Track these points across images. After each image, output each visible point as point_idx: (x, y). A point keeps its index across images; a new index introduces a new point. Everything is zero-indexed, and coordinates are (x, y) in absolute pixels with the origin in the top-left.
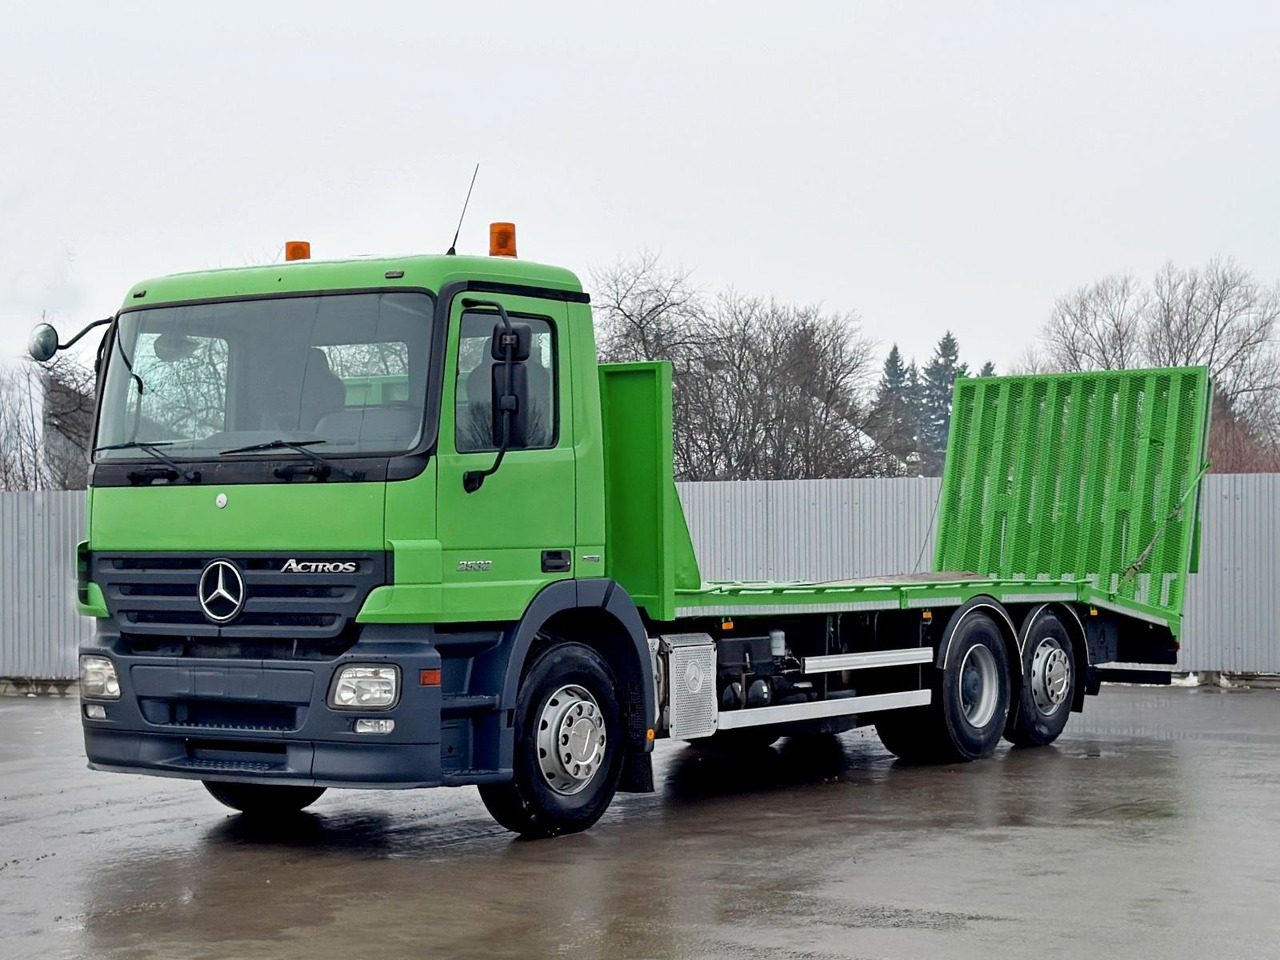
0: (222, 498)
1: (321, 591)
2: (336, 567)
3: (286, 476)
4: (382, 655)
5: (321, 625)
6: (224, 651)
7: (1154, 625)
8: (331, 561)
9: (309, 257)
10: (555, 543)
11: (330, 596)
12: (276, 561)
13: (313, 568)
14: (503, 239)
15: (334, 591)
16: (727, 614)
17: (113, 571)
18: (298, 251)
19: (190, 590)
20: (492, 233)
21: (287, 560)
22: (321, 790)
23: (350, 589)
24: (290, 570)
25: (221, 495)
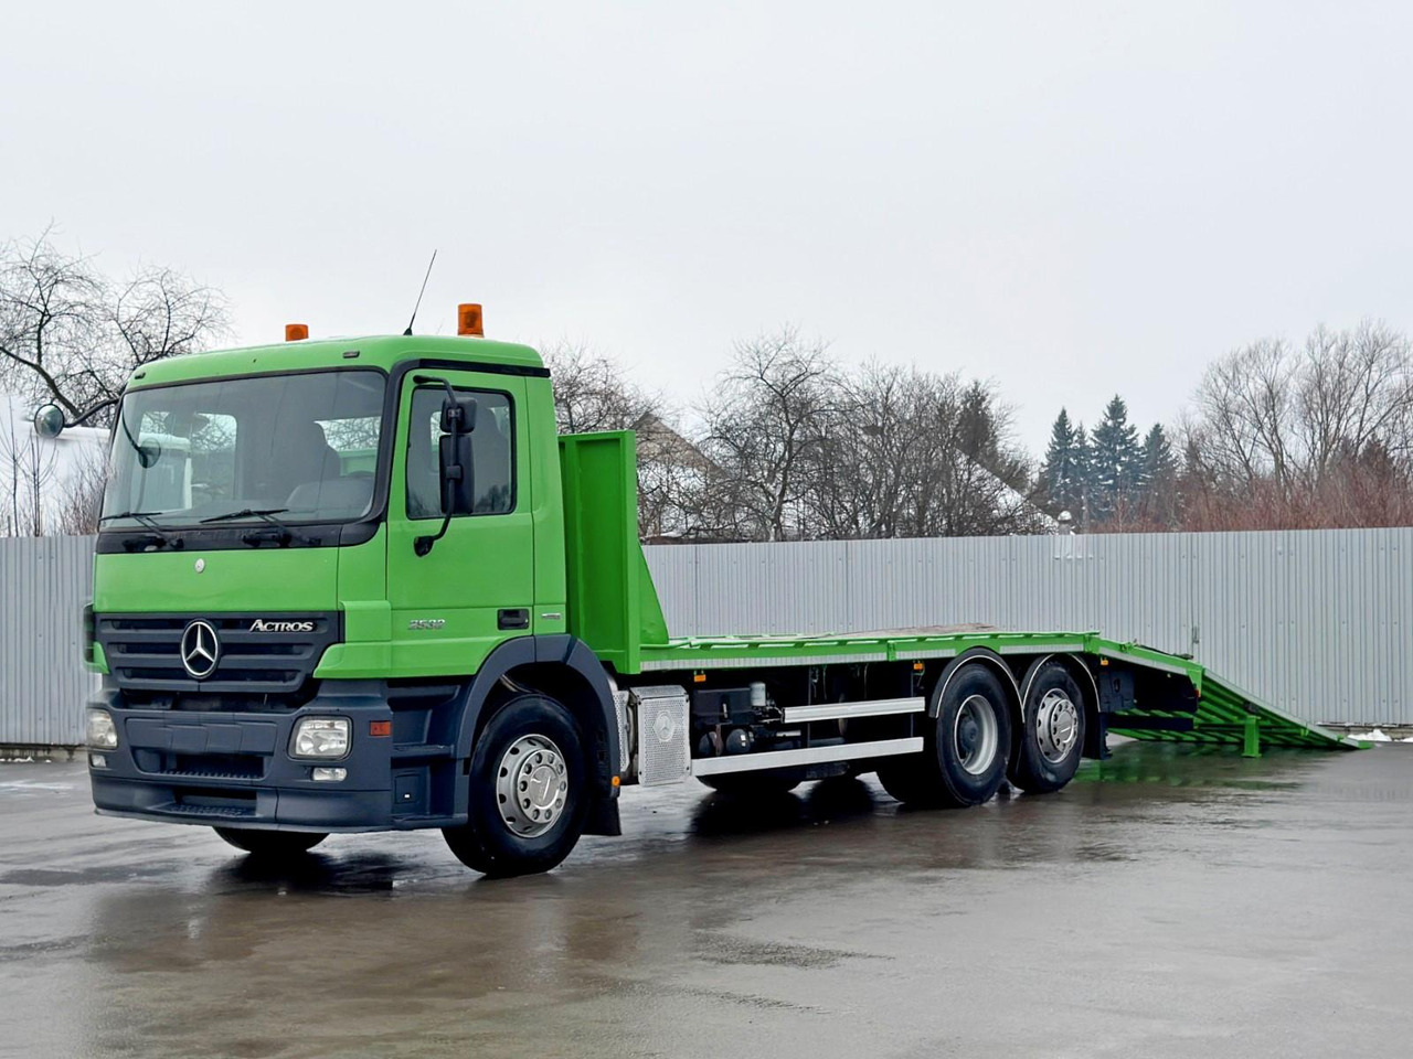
0: (200, 563)
1: (284, 648)
2: (296, 627)
3: (254, 543)
4: (336, 708)
5: (285, 681)
6: (206, 705)
7: (1173, 674)
8: (291, 621)
9: (307, 337)
10: (511, 602)
11: (291, 653)
12: (244, 621)
13: (277, 627)
14: (471, 319)
15: (295, 649)
16: (699, 667)
17: (113, 631)
18: (297, 332)
19: (175, 649)
20: (460, 314)
21: (254, 621)
22: (324, 836)
23: (307, 648)
24: (256, 630)
25: (199, 560)
